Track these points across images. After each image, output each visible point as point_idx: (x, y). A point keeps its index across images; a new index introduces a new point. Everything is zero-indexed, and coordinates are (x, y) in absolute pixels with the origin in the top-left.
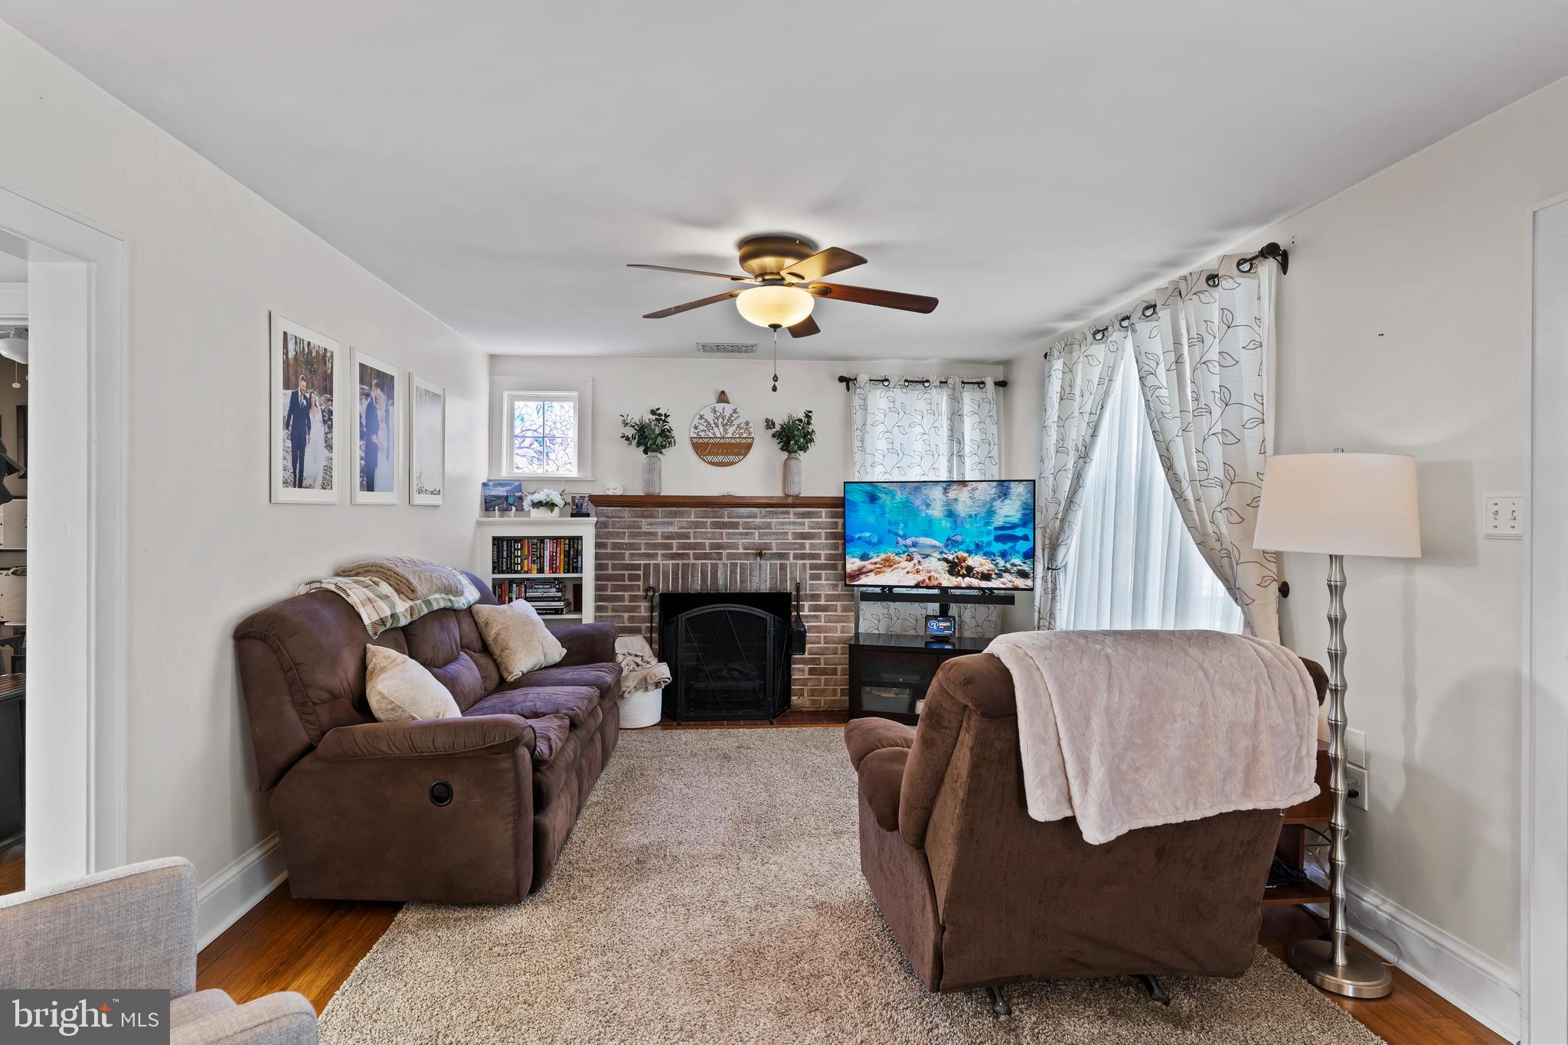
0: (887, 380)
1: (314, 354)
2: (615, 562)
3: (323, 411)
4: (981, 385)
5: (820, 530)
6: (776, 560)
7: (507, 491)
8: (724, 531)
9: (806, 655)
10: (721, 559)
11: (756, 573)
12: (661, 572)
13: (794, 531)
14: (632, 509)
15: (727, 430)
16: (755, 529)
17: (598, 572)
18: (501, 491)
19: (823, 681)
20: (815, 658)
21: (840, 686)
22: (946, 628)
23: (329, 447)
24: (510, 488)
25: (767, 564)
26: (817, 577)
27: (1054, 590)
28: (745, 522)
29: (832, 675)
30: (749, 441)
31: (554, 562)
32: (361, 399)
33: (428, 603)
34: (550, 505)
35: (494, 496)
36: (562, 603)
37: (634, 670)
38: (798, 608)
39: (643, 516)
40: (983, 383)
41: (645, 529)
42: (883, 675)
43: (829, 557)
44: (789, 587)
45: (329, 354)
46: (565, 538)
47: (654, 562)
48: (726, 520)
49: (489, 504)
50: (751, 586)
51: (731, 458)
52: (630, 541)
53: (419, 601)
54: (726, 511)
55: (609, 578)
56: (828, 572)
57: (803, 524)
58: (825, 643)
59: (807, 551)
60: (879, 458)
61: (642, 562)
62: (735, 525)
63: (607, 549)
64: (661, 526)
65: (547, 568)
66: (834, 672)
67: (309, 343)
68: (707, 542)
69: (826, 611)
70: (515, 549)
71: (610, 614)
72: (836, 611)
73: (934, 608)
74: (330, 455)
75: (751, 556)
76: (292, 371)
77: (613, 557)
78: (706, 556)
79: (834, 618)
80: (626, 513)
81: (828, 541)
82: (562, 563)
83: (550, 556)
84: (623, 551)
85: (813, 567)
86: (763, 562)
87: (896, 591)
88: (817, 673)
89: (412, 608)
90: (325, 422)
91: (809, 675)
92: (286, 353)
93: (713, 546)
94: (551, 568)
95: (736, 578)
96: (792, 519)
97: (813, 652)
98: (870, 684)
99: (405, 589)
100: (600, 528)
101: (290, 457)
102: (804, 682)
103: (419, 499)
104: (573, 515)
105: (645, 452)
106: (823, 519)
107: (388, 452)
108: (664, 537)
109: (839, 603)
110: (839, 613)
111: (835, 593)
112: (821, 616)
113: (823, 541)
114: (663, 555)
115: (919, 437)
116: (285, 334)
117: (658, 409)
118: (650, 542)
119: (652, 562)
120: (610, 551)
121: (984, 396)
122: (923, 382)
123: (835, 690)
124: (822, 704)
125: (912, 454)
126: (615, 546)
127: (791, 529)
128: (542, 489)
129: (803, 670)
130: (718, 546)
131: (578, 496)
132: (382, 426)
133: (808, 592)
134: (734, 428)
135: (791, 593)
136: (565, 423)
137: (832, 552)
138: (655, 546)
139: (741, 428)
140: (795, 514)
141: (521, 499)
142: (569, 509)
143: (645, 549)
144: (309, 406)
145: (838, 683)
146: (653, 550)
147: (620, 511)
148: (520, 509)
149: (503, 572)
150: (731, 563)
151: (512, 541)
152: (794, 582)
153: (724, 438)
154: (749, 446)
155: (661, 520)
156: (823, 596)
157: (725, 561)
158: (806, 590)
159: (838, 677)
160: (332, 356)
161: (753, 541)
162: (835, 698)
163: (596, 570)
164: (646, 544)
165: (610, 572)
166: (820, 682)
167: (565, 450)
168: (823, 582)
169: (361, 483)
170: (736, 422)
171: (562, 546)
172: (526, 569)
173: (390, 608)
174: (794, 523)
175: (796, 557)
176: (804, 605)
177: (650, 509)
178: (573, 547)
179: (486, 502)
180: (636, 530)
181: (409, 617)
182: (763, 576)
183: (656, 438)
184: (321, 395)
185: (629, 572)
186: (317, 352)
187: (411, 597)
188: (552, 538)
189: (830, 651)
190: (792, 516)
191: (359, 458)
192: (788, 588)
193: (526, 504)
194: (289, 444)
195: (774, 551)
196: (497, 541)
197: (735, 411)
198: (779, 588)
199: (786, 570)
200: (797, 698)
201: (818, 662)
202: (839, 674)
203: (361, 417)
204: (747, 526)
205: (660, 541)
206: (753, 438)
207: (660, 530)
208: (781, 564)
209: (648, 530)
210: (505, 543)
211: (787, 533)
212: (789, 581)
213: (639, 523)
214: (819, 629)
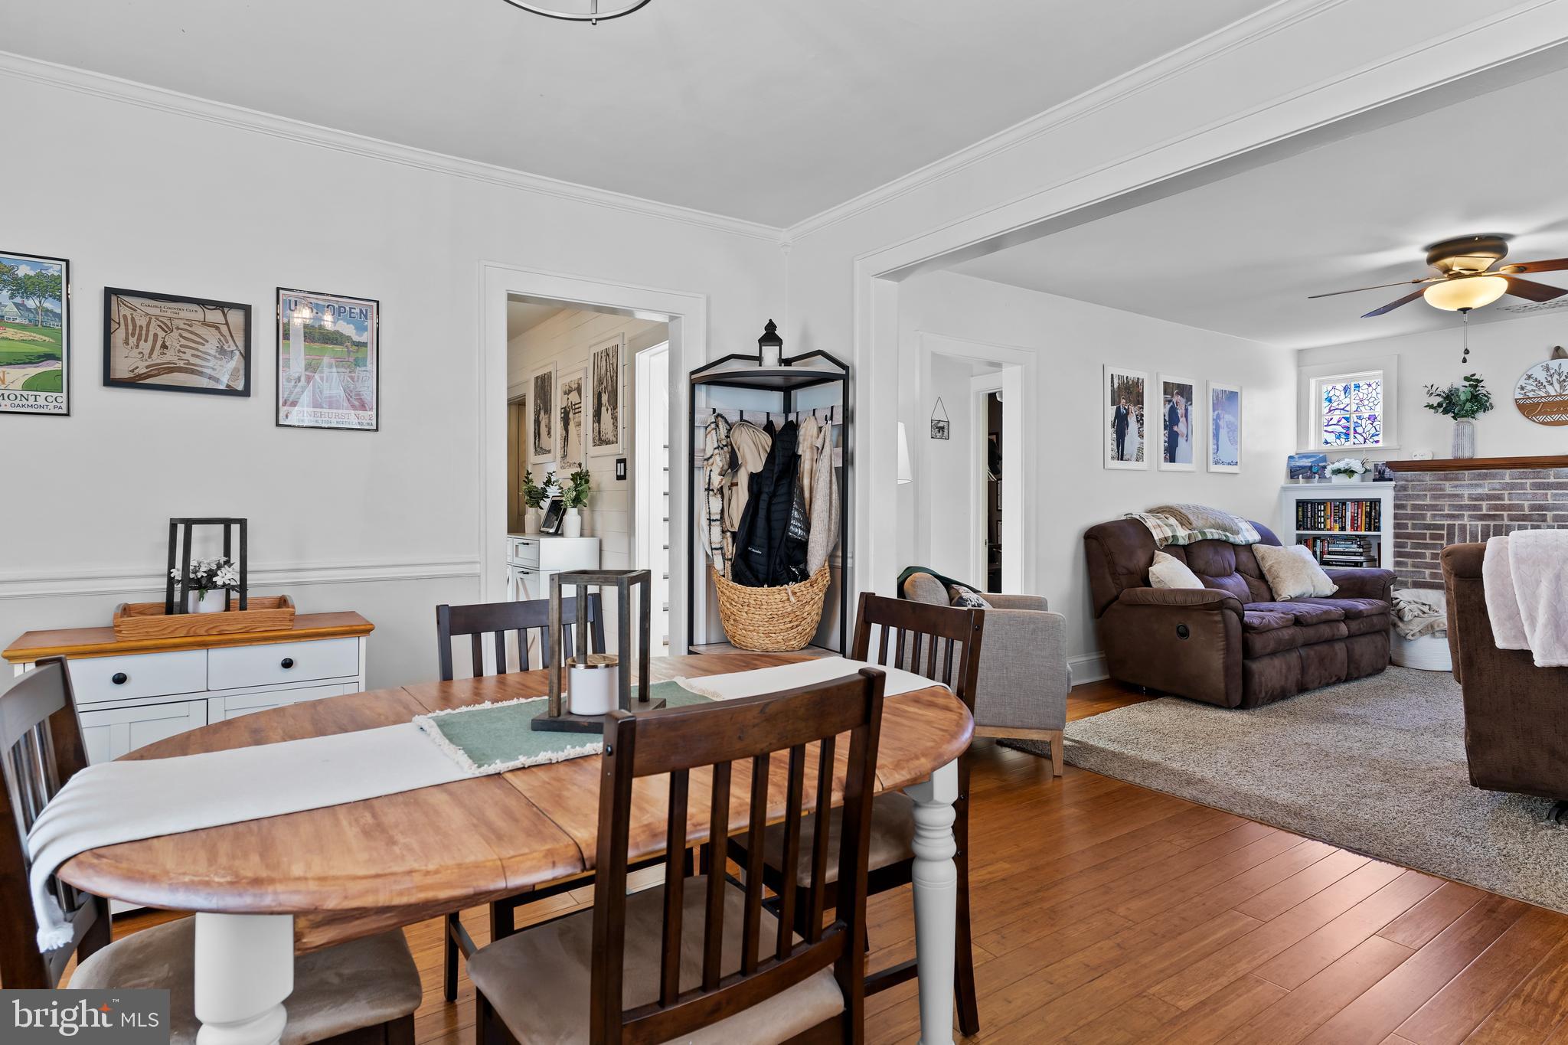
1: (1131, 383)
2: (1414, 522)
3: (1137, 415)
7: (1311, 462)
8: (1549, 492)
12: (1468, 532)
14: (1435, 472)
15: (1565, 386)
17: (1397, 531)
18: (1306, 462)
23: (1141, 436)
24: (1314, 459)
31: (1356, 522)
32: (1165, 404)
33: (1203, 533)
34: (1350, 472)
35: (1299, 467)
36: (1362, 558)
37: (1418, 616)
39: (1446, 479)
41: (1449, 490)
45: (1140, 381)
46: (1366, 500)
47: (1460, 522)
48: (1552, 480)
49: (1294, 473)
52: (1431, 503)
53: (1196, 531)
55: (1409, 536)
61: (1446, 523)
63: (1407, 510)
64: (1467, 487)
65: (1348, 527)
67: (1127, 377)
70: (1318, 511)
71: (1410, 569)
74: (1142, 441)
76: (1116, 395)
77: (1413, 517)
80: (1428, 477)
82: (1364, 522)
83: (1352, 516)
84: (1424, 512)
89: (1189, 535)
90: (1138, 421)
92: (1113, 386)
94: (1352, 527)
99: (1185, 522)
100: (1399, 491)
101: (1115, 444)
103: (1214, 468)
104: (1374, 480)
105: (1455, 418)
107: (1187, 436)
108: (1471, 498)
114: (1470, 516)
116: (1112, 375)
117: (1474, 375)
118: (1455, 503)
119: (1457, 523)
120: (1409, 512)
126: (1415, 507)
128: (1343, 459)
131: (1380, 463)
132: (1182, 420)
136: (1373, 399)
138: (1461, 507)
141: (1324, 467)
142: (1372, 476)
143: (1449, 510)
144: (1128, 413)
146: (1458, 511)
147: (1420, 475)
148: (1322, 477)
149: (1308, 529)
151: (1315, 504)
153: (1560, 395)
155: (1467, 482)
160: (1143, 381)
163: (1395, 529)
164: (1450, 505)
165: (1409, 531)
167: (1372, 424)
169: (1165, 457)
171: (1364, 508)
172: (1328, 527)
173: (1172, 532)
177: (1455, 472)
178: (1375, 509)
179: (1291, 472)
180: (1438, 493)
181: (1187, 540)
183: (1465, 404)
184: (1135, 405)
185: (1431, 532)
186: (1133, 381)
187: (1190, 528)
188: (1353, 501)
191: (1163, 442)
193: (1328, 472)
194: (1115, 436)
196: (1301, 504)
203: (1165, 416)
205: (1467, 502)
207: (1466, 492)
209: (1451, 492)
210: (1309, 505)
213: (1443, 486)
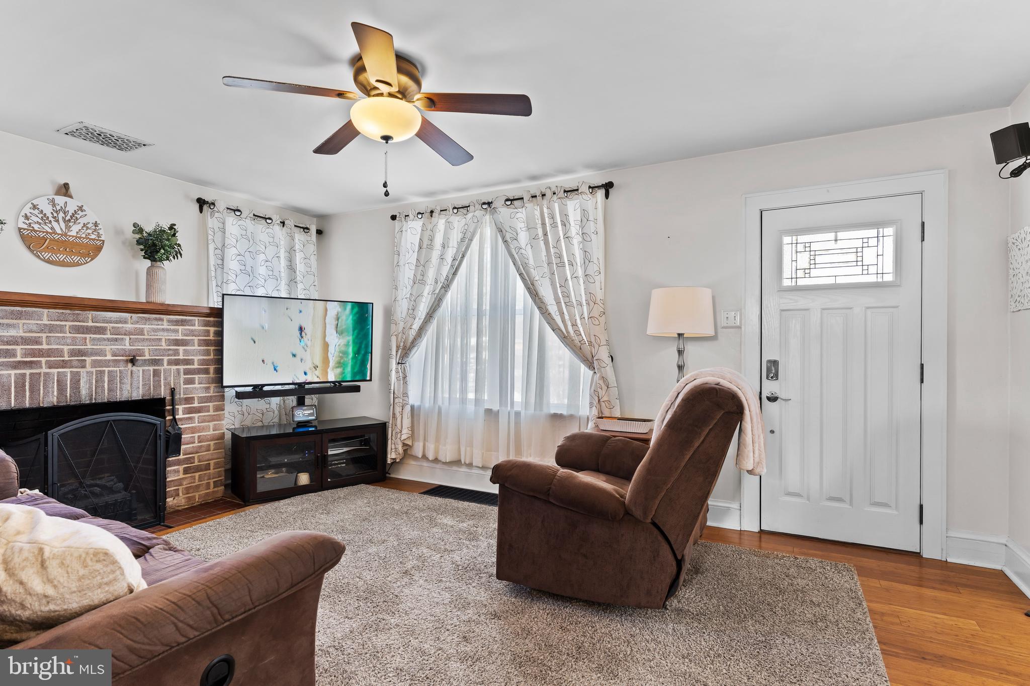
0: (239, 211)
4: (305, 230)
5: (194, 338)
6: (150, 366)
8: (88, 336)
9: (181, 457)
10: (84, 367)
11: (128, 380)
13: (167, 338)
15: (70, 227)
16: (125, 335)
19: (197, 478)
20: (190, 458)
21: (213, 478)
22: (310, 415)
25: (139, 370)
26: (190, 382)
27: (405, 377)
28: (113, 328)
29: (206, 470)
30: (99, 243)
38: (173, 412)
40: (307, 229)
42: (270, 459)
43: (202, 362)
44: (164, 393)
48: (90, 324)
50: (121, 395)
51: (76, 259)
54: (91, 314)
56: (203, 376)
57: (177, 331)
58: (199, 442)
59: (181, 357)
60: (232, 277)
62: (101, 330)
66: (207, 467)
68: (66, 348)
69: (199, 412)
72: (209, 411)
73: (292, 400)
75: (121, 363)
78: (64, 364)
79: (207, 418)
81: (202, 348)
85: (187, 372)
86: (134, 368)
87: (266, 388)
88: (191, 471)
91: (184, 474)
93: (73, 353)
95: (103, 386)
96: (166, 325)
97: (188, 452)
98: (262, 469)
102: (179, 482)
106: (196, 327)
109: (211, 404)
110: (211, 413)
111: (207, 395)
112: (194, 417)
113: (196, 347)
115: (263, 263)
121: (309, 238)
122: (266, 219)
123: (208, 484)
124: (197, 500)
125: (258, 276)
127: (164, 336)
129: (177, 471)
130: (81, 353)
133: (182, 396)
134: (79, 227)
135: (164, 398)
137: (205, 358)
139: (88, 228)
140: (169, 321)
145: (211, 477)
150: (96, 371)
152: (168, 387)
153: (66, 235)
154: (99, 249)
156: (196, 399)
157: (89, 368)
158: (180, 394)
159: (212, 471)
161: (124, 347)
162: (208, 491)
166: (195, 479)
168: (197, 385)
170: (82, 221)
174: (168, 330)
175: (170, 363)
176: (178, 409)
182: (135, 384)
189: (203, 449)
190: (165, 323)
192: (162, 394)
195: (147, 357)
197: (81, 208)
198: (153, 394)
199: (160, 376)
200: (172, 499)
201: (192, 461)
202: (212, 468)
204: (116, 332)
206: (103, 241)
208: (154, 370)
211: (160, 340)
212: (163, 387)
214: (193, 430)
